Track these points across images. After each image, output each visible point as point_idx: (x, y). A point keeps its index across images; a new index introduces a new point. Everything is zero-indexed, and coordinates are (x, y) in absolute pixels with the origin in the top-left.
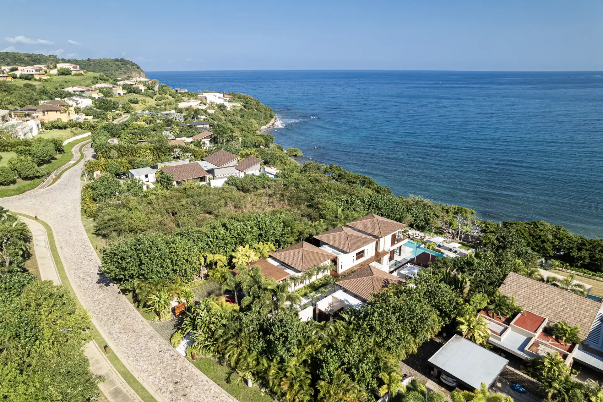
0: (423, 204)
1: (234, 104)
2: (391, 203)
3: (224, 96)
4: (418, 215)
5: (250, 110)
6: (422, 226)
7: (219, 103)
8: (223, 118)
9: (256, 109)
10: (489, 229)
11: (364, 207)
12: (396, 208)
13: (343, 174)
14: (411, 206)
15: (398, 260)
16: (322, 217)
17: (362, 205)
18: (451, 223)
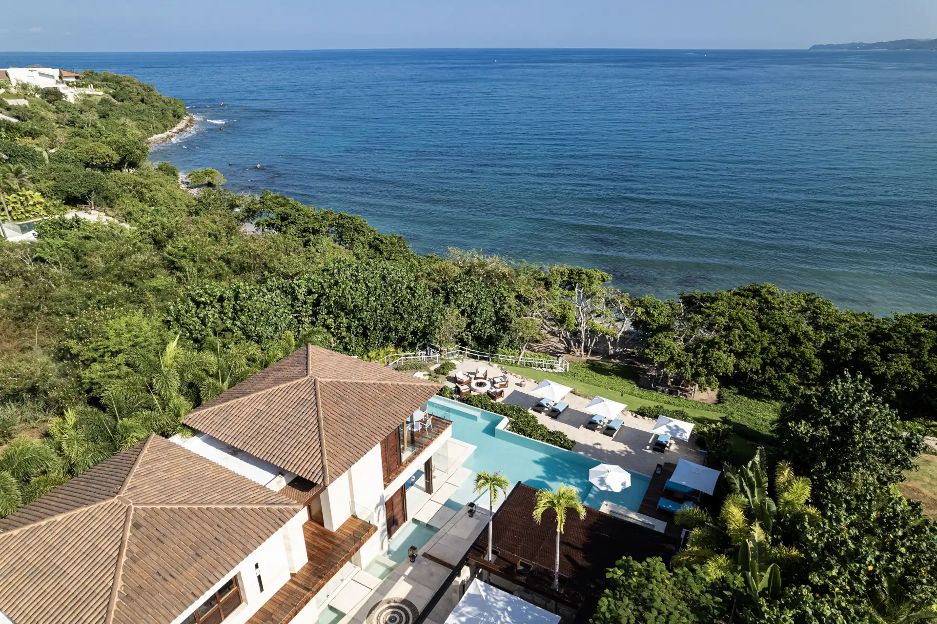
0: (487, 272)
1: (88, 92)
2: (391, 285)
3: (61, 73)
4: (477, 308)
5: (126, 103)
6: (490, 337)
7: (42, 87)
8: (51, 116)
9: (142, 101)
10: (655, 321)
11: (296, 312)
12: (409, 301)
13: (292, 212)
14: (456, 282)
15: (425, 519)
16: (88, 391)
17: (289, 307)
18: (565, 317)
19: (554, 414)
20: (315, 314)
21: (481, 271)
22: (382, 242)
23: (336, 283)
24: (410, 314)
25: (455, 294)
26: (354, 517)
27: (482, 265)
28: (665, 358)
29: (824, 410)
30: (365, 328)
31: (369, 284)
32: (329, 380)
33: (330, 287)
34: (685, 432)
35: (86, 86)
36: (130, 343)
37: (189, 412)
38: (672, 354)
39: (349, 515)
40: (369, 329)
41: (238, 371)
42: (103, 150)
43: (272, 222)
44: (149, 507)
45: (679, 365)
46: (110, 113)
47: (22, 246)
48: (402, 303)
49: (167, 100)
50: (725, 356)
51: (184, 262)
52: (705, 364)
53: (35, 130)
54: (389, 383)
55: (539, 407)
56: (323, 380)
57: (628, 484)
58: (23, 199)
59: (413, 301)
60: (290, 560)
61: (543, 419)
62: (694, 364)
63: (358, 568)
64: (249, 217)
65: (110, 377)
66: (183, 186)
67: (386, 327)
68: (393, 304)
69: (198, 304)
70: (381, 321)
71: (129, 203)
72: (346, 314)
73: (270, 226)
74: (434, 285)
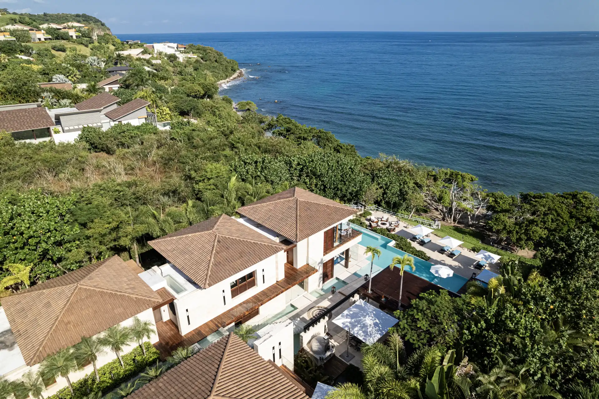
0: (399, 168)
1: (189, 56)
2: (341, 166)
3: (177, 46)
4: (389, 186)
5: (208, 62)
6: (395, 203)
7: (168, 53)
8: (171, 69)
9: (216, 61)
10: (500, 207)
11: (291, 173)
12: (350, 175)
13: (293, 127)
14: (379, 171)
15: (342, 278)
16: (197, 195)
17: (287, 171)
18: (442, 197)
19: (422, 243)
20: (300, 176)
21: (395, 167)
22: (341, 148)
23: (312, 161)
24: (350, 182)
25: (378, 177)
26: (308, 264)
27: (396, 163)
28: (501, 227)
29: (562, 243)
30: (325, 187)
31: (330, 164)
32: (303, 200)
33: (309, 162)
34: (494, 259)
35: (189, 53)
36: (216, 175)
37: (239, 207)
38: (505, 225)
39: (305, 264)
40: (327, 188)
41: (261, 195)
42: (197, 88)
43: (281, 132)
44: (224, 236)
45: (509, 232)
46: (199, 68)
47: (166, 132)
48: (346, 176)
49: (229, 61)
50: (541, 230)
51: (239, 145)
52: (526, 233)
53: (165, 76)
54: (332, 206)
55: (414, 238)
56: (301, 200)
57: (451, 275)
58: (161, 111)
59: (352, 175)
60: (277, 274)
61: (415, 245)
62: (518, 233)
63: (306, 292)
64: (269, 128)
65: (207, 189)
66: (234, 110)
67: (336, 187)
68: (341, 176)
69: (245, 163)
70: (334, 184)
71: (209, 116)
72: (316, 178)
73: (280, 134)
74: (367, 172)
